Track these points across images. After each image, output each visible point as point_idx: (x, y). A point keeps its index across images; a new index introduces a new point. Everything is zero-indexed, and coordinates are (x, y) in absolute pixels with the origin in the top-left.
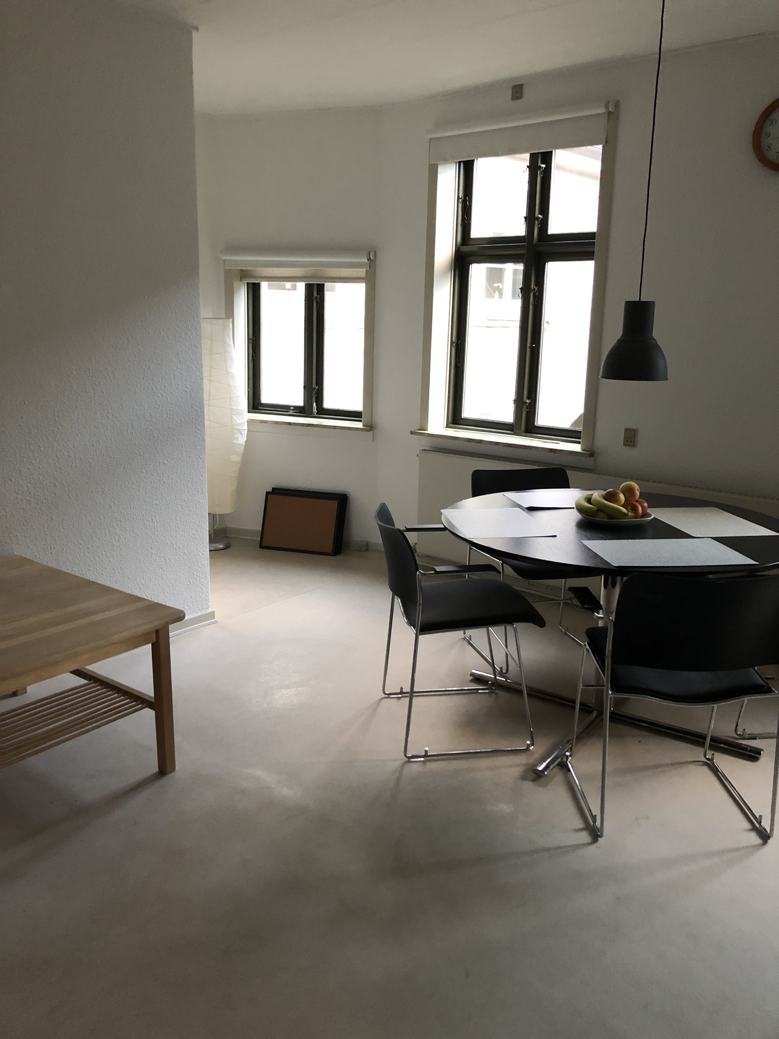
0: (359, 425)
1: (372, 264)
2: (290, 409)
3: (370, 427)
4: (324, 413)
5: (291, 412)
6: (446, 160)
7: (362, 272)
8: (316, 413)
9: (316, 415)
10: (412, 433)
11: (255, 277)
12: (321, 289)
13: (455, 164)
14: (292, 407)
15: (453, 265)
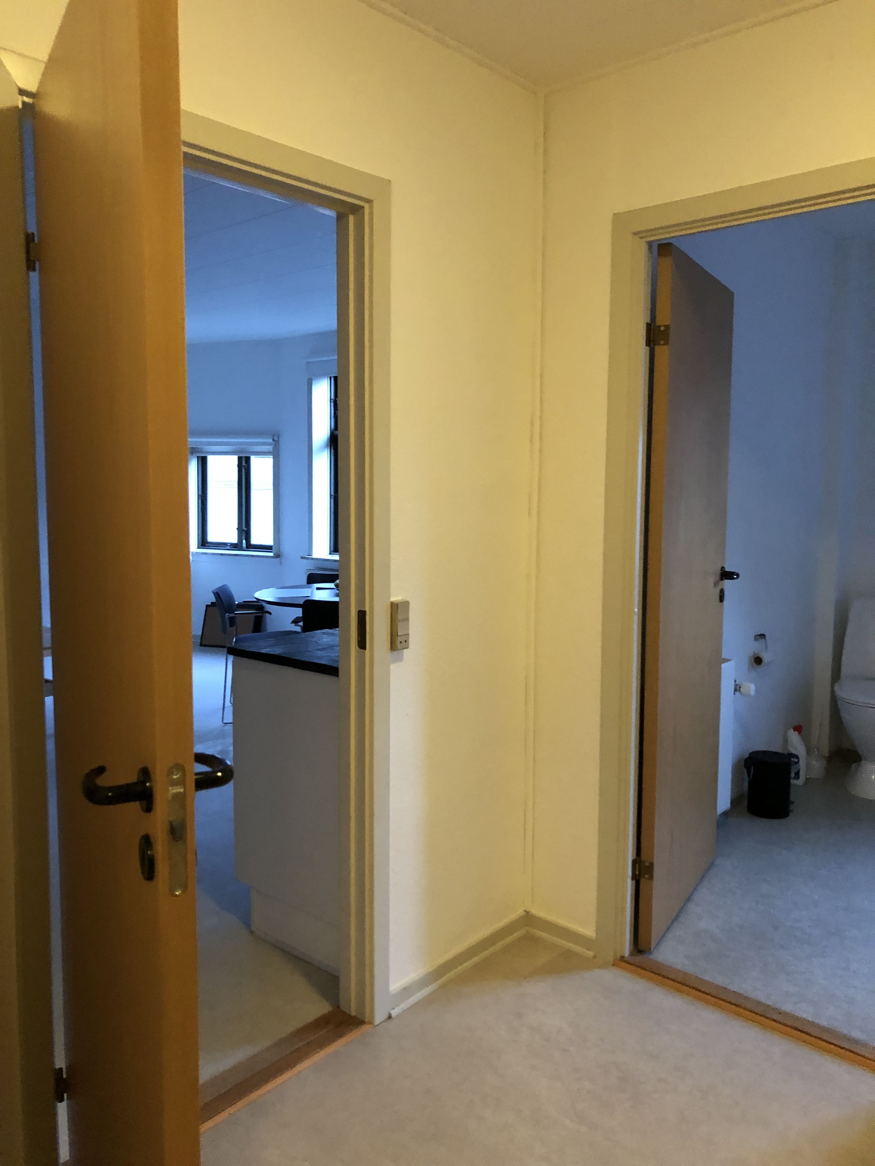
0: (271, 554)
1: (276, 443)
2: (228, 545)
3: (277, 556)
4: (250, 546)
5: (228, 548)
6: (320, 375)
7: (270, 448)
8: (245, 548)
9: (245, 549)
10: (302, 558)
11: (203, 453)
12: (248, 460)
13: (327, 378)
14: (229, 543)
15: (329, 443)
